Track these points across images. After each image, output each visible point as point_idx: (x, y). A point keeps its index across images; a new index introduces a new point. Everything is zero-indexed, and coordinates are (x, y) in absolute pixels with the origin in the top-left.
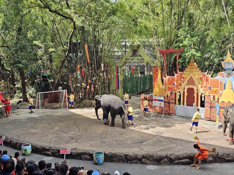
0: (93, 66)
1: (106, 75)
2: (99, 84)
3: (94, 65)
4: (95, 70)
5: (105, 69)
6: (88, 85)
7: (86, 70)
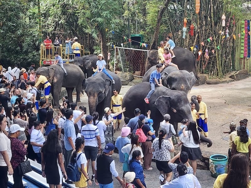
0: (209, 19)
1: (230, 34)
2: (218, 47)
3: (210, 17)
4: (211, 26)
5: (228, 24)
6: (199, 50)
7: (197, 26)
